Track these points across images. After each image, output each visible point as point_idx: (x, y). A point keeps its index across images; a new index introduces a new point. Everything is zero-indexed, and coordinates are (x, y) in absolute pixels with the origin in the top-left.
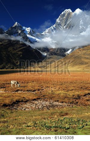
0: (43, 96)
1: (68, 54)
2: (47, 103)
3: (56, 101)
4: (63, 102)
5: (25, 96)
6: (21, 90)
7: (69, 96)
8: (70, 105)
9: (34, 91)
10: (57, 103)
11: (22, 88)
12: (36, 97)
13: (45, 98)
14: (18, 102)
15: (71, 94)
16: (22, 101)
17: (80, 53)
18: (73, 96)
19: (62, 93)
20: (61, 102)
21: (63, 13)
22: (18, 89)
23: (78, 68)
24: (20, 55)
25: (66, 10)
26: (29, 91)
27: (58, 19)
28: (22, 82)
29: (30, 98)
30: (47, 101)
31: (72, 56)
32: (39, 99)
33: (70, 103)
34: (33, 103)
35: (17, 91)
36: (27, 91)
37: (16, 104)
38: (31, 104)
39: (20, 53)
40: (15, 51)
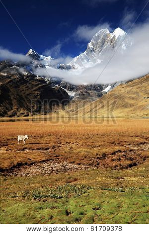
0: (57, 156)
1: (106, 93)
2: (59, 166)
3: (71, 163)
4: (79, 164)
5: (31, 157)
6: (29, 149)
7: (91, 156)
8: (88, 168)
9: (47, 149)
10: (72, 165)
11: (31, 145)
12: (47, 158)
13: (58, 159)
14: (20, 165)
15: (95, 151)
16: (26, 164)
17: (123, 91)
18: (97, 154)
19: (83, 151)
20: (77, 164)
21: (96, 35)
22: (26, 146)
23: (121, 113)
24: (37, 95)
25: (102, 30)
26: (40, 149)
27: (91, 43)
28: (35, 137)
29: (38, 159)
30: (59, 163)
31: (111, 96)
32: (50, 160)
33: (89, 165)
34: (40, 166)
35: (24, 150)
36: (38, 149)
37: (17, 168)
38: (37, 167)
39: (36, 92)
40: (30, 91)
